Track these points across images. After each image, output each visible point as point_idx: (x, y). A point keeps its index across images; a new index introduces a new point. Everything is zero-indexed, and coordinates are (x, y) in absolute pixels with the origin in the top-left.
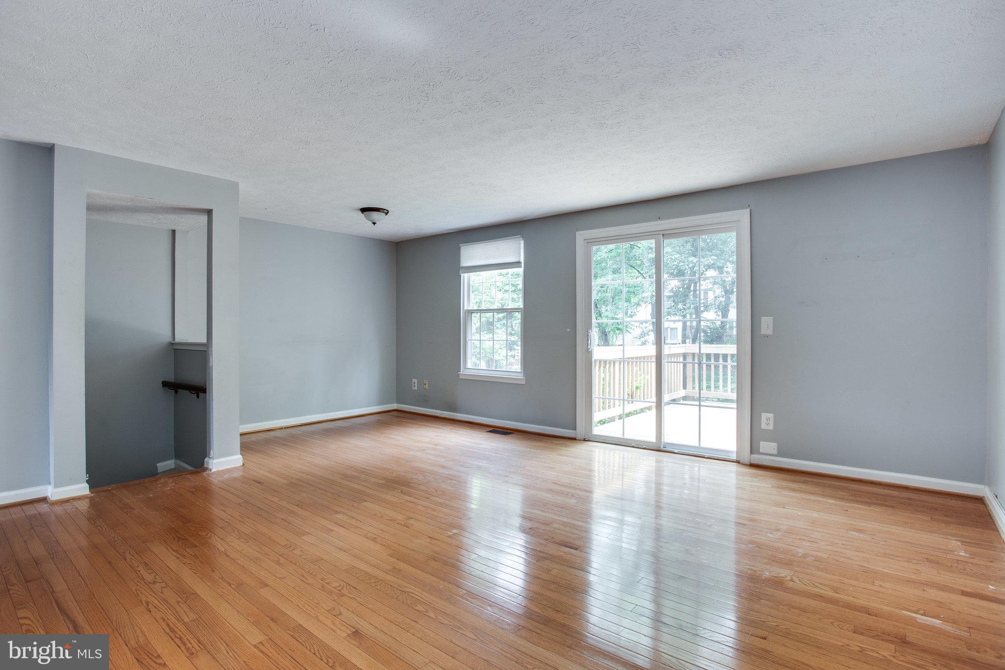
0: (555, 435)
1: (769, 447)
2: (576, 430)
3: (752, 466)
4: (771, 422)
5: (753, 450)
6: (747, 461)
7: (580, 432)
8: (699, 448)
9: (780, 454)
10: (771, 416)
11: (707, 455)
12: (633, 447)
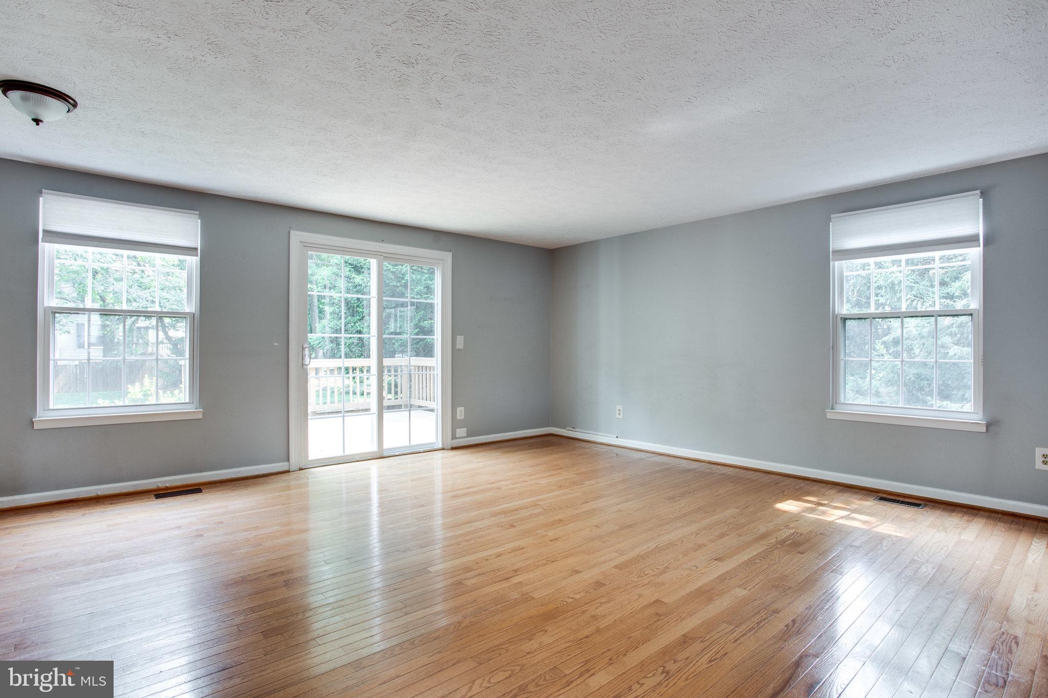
0: (259, 475)
1: (462, 432)
2: (288, 460)
3: (453, 449)
4: (463, 413)
5: (454, 437)
6: (450, 447)
7: (294, 462)
8: (411, 446)
9: (469, 435)
10: (463, 408)
11: (422, 450)
12: (358, 461)
